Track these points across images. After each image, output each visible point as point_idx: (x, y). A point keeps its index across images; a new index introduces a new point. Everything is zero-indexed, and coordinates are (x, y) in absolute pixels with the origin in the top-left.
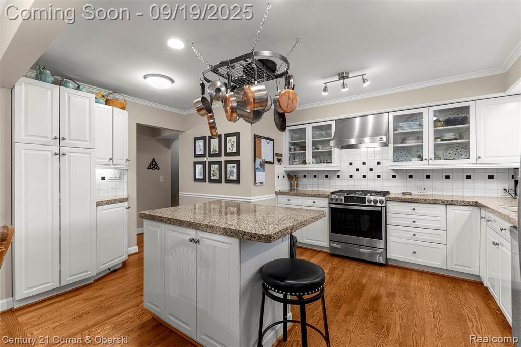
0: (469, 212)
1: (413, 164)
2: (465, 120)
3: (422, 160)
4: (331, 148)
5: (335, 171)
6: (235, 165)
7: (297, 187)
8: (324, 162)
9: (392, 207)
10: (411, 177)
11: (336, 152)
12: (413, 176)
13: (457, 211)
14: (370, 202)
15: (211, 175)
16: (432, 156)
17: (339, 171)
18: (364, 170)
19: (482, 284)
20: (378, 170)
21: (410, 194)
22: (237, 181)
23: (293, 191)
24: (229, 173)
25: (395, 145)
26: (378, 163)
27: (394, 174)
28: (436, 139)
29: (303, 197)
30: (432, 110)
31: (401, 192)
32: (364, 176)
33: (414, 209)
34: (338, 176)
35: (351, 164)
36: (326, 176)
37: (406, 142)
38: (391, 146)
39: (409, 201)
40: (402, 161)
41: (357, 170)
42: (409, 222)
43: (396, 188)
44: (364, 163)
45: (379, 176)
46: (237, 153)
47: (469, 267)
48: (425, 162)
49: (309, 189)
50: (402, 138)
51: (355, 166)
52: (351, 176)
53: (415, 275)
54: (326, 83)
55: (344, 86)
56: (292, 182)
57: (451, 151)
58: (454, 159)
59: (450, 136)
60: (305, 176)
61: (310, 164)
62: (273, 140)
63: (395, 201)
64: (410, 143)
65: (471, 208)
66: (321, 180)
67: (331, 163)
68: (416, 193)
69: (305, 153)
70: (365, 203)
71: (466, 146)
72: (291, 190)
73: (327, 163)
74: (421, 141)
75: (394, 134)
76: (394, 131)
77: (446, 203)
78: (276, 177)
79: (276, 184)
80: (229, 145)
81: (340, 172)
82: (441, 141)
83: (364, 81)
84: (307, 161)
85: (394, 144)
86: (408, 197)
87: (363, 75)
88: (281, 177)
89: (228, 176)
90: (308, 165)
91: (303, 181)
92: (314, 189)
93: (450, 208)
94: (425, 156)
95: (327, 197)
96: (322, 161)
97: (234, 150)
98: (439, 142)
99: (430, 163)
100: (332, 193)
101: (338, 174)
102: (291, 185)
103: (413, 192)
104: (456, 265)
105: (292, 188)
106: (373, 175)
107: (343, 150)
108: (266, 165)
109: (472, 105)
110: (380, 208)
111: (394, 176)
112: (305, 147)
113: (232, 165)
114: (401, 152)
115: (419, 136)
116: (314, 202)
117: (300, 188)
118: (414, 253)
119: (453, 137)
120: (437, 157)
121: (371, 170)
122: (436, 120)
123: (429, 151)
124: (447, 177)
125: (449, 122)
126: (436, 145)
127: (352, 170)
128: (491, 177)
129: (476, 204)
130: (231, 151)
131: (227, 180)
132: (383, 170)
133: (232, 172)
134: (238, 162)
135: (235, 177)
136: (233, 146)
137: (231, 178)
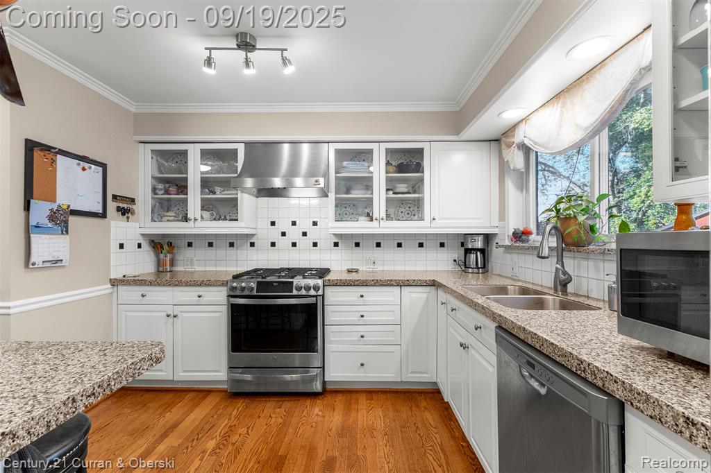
0: (425, 295)
1: (359, 226)
2: (419, 168)
3: (372, 220)
4: (237, 194)
5: (247, 235)
7: (172, 264)
8: (225, 219)
9: (333, 295)
10: (357, 245)
11: (247, 201)
12: (361, 244)
13: (413, 295)
14: (299, 289)
16: (383, 215)
17: (254, 235)
18: (295, 235)
19: (438, 392)
20: (314, 234)
21: (357, 271)
23: (165, 275)
25: (338, 196)
26: (315, 224)
27: (336, 241)
28: (388, 190)
29: (176, 288)
30: (383, 147)
31: (345, 268)
32: (294, 245)
33: (362, 296)
34: (252, 245)
35: (273, 224)
36: (232, 245)
37: (352, 192)
38: (332, 195)
39: (357, 283)
40: (346, 221)
41: (284, 234)
42: (354, 318)
43: (338, 262)
44: (294, 223)
45: (315, 244)
47: (425, 373)
48: (375, 223)
49: (198, 269)
50: (347, 184)
51: (283, 225)
52: (273, 244)
53: (363, 400)
54: (210, 49)
55: (247, 63)
56: (162, 256)
57: (402, 210)
58: (406, 220)
59: (402, 187)
60: (190, 245)
61: (197, 222)
62: (104, 166)
63: (336, 285)
64: (357, 194)
65: (427, 289)
66: (221, 252)
67: (237, 220)
68: (364, 269)
69: (186, 200)
70: (292, 292)
71: (418, 203)
72: (159, 272)
73: (231, 220)
74: (370, 192)
75: (337, 178)
76: (336, 173)
77: (401, 284)
78: (114, 246)
79: (112, 264)
81: (256, 237)
82: (394, 193)
83: (285, 61)
84: (190, 216)
85: (336, 194)
86: (354, 276)
87: (282, 50)
88: (130, 246)
90: (192, 222)
91: (186, 254)
92: (208, 269)
93: (406, 290)
94: (375, 214)
95: (224, 284)
96: (223, 217)
98: (391, 194)
99: (381, 226)
100: (236, 277)
101: (252, 241)
102: (159, 263)
103: (360, 269)
104: (412, 372)
105: (161, 269)
106: (307, 242)
107: (260, 199)
108: (73, 220)
109: (425, 146)
110: (315, 299)
111: (336, 244)
112: (186, 187)
114: (346, 208)
115: (367, 183)
116: (199, 297)
117: (179, 268)
118: (362, 365)
119: (406, 190)
120: (388, 217)
121: (305, 234)
122: (388, 163)
123: (379, 208)
124: (399, 245)
125: (401, 168)
126: (388, 200)
127: (274, 234)
128: (442, 245)
129: (434, 284)
132: (322, 234)
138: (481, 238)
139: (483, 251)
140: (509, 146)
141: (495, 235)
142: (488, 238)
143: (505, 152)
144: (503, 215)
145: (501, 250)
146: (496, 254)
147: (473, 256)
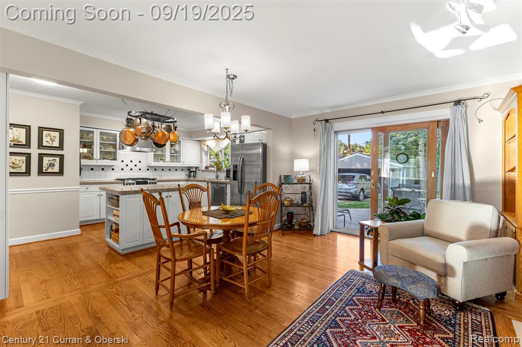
1: (160, 164)
3: (165, 162)
4: (117, 150)
5: (111, 166)
6: (57, 159)
10: (155, 170)
16: (170, 160)
17: (113, 166)
18: (131, 165)
20: (139, 165)
24: (45, 165)
25: (155, 153)
26: (140, 162)
27: (148, 168)
28: (170, 152)
32: (131, 169)
34: (113, 169)
35: (123, 161)
36: (103, 169)
38: (152, 153)
39: (166, 181)
41: (127, 165)
44: (131, 161)
45: (140, 169)
46: (61, 147)
51: (126, 162)
52: (122, 169)
59: (173, 152)
63: (160, 182)
65: (185, 182)
67: (115, 160)
69: (93, 151)
71: (179, 157)
77: (179, 181)
80: (46, 139)
84: (95, 158)
89: (44, 169)
90: (96, 160)
92: (91, 180)
94: (167, 160)
97: (56, 144)
99: (169, 164)
106: (136, 169)
109: (182, 140)
111: (148, 170)
112: (93, 146)
113: (52, 158)
115: (163, 150)
121: (136, 166)
123: (168, 158)
124: (170, 170)
126: (170, 155)
127: (123, 165)
128: (182, 170)
130: (50, 145)
131: (41, 172)
132: (143, 166)
133: (52, 165)
134: (62, 157)
135: (56, 169)
136: (53, 141)
137: (50, 170)
138: (194, 168)
139: (195, 172)
140: (204, 144)
141: (199, 167)
142: (196, 168)
143: (202, 145)
144: (201, 162)
145: (201, 171)
146: (198, 172)
147: (192, 173)
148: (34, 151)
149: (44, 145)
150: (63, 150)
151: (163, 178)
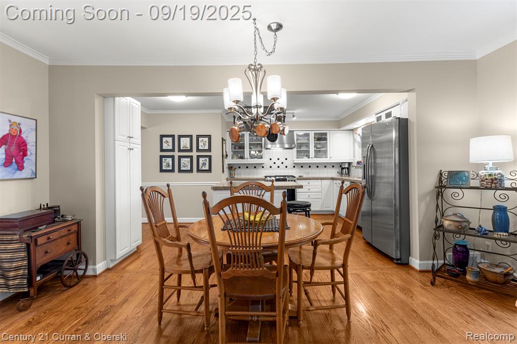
0: (329, 183)
1: (305, 160)
2: (325, 139)
3: (309, 158)
4: (262, 149)
5: (261, 164)
6: (208, 159)
7: (234, 174)
10: (302, 167)
13: (325, 182)
15: (182, 166)
16: (313, 156)
18: (278, 163)
20: (286, 163)
22: (210, 170)
24: (200, 164)
25: (297, 149)
26: (286, 159)
27: (294, 165)
28: (315, 147)
30: (313, 132)
31: (298, 175)
32: (278, 167)
33: (309, 183)
34: (263, 167)
35: (271, 159)
36: (255, 167)
38: (295, 150)
39: (304, 179)
40: (300, 158)
41: (275, 163)
42: (306, 190)
43: (296, 173)
44: (278, 159)
45: (286, 167)
46: (209, 150)
47: (329, 208)
48: (311, 159)
49: (243, 176)
50: (300, 145)
51: (275, 160)
52: (271, 167)
56: (231, 171)
57: (319, 154)
58: (320, 158)
59: (319, 146)
60: (239, 167)
61: (248, 159)
64: (303, 148)
65: (330, 180)
66: (252, 170)
67: (262, 158)
68: (305, 176)
69: (244, 151)
71: (326, 152)
73: (258, 158)
74: (309, 148)
75: (297, 143)
76: (297, 141)
77: (322, 179)
79: (226, 174)
80: (201, 144)
81: (264, 165)
83: (294, 116)
84: (246, 157)
86: (302, 177)
87: (293, 113)
89: (200, 167)
90: (245, 159)
91: (238, 171)
92: (246, 176)
93: (323, 181)
94: (311, 156)
95: (264, 179)
97: (207, 147)
99: (313, 160)
102: (230, 174)
104: (325, 208)
105: (231, 176)
106: (283, 166)
107: (266, 150)
109: (328, 132)
111: (294, 167)
112: (244, 147)
113: (204, 159)
114: (299, 154)
115: (307, 145)
117: (236, 176)
120: (315, 157)
121: (282, 163)
122: (315, 138)
123: (312, 153)
124: (318, 167)
125: (319, 139)
126: (315, 150)
127: (271, 163)
128: (333, 166)
129: (333, 179)
130: (203, 148)
131: (199, 170)
132: (289, 163)
133: (204, 164)
134: (210, 157)
135: (207, 168)
136: (205, 145)
137: (203, 168)
138: (347, 164)
139: (348, 168)
141: (352, 163)
142: (350, 164)
143: (355, 135)
144: (354, 157)
145: (354, 168)
146: (352, 169)
147: (344, 170)
148: (194, 154)
149: (200, 149)
150: (211, 151)
151: (310, 176)
